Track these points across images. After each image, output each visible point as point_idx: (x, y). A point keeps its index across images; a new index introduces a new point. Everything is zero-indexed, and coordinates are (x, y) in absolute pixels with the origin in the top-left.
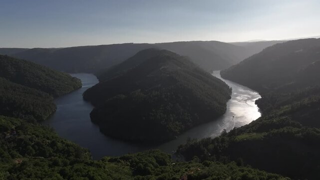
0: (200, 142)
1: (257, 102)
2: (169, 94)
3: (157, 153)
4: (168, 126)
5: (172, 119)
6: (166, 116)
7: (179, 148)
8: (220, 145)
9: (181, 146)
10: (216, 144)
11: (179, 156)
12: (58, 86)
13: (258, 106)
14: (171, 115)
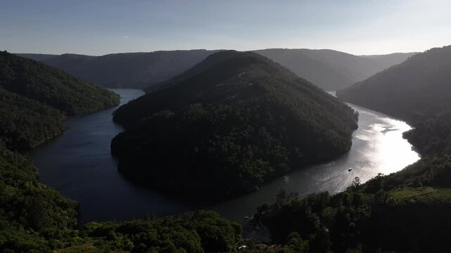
0: (304, 200)
1: (406, 135)
2: (249, 110)
3: (207, 219)
4: (241, 166)
5: (251, 153)
6: (239, 147)
7: (260, 210)
8: (352, 209)
9: (264, 208)
10: (343, 208)
11: (258, 228)
12: (78, 100)
13: (409, 141)
14: (250, 147)
